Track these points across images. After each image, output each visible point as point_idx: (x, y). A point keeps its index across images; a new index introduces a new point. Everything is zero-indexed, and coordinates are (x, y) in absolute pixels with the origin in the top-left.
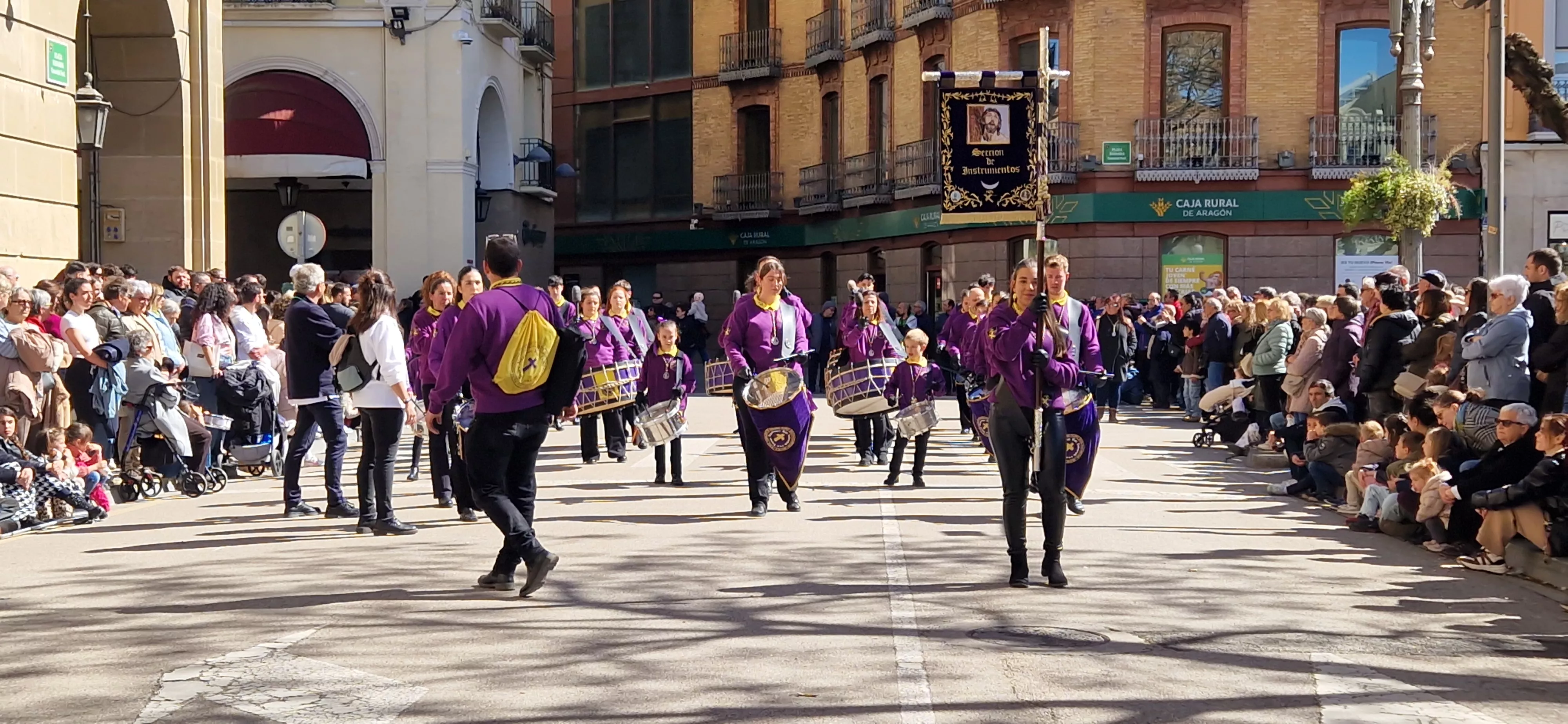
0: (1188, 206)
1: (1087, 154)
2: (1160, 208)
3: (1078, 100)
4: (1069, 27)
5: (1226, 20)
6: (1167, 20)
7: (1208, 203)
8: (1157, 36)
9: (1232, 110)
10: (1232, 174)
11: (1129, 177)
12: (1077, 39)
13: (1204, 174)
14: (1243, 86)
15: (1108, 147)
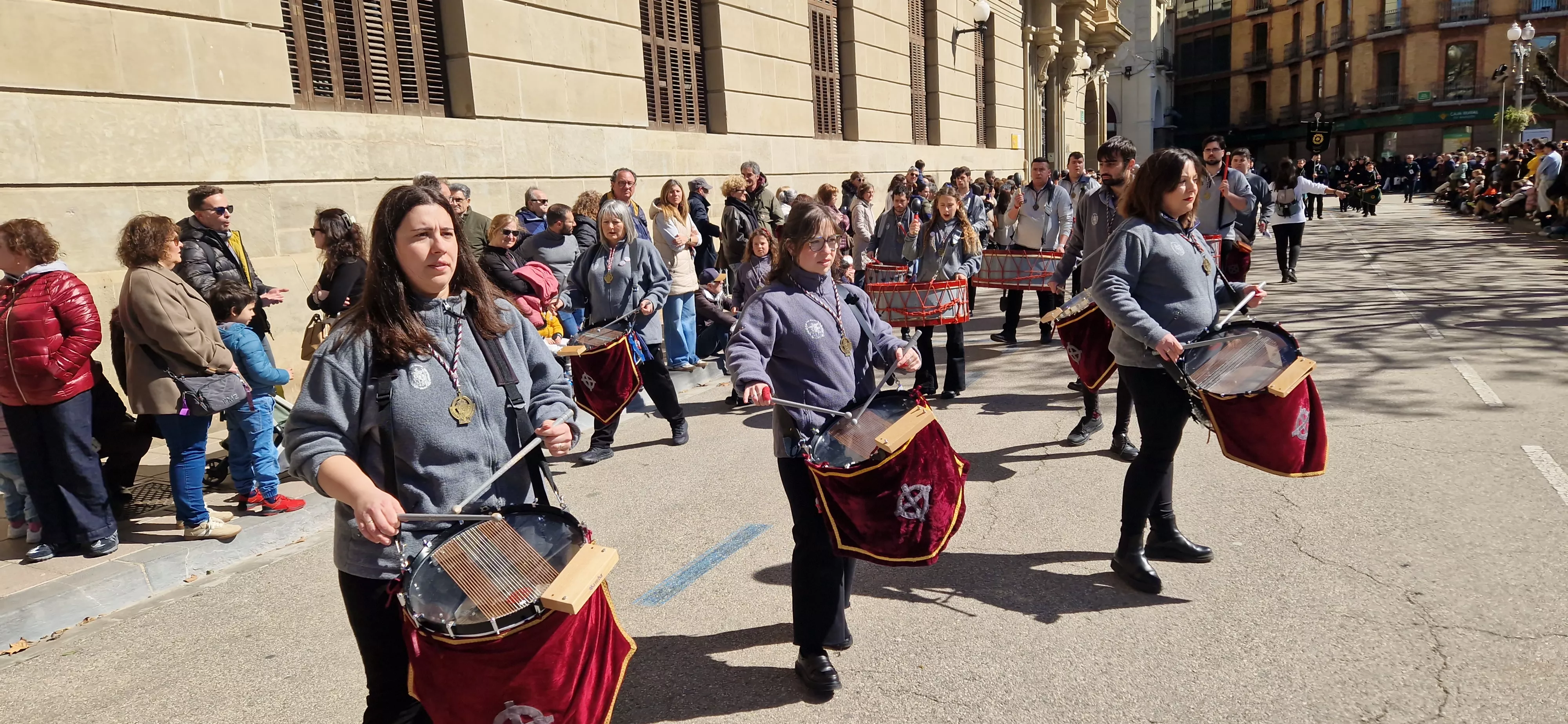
0: (1456, 114)
1: (1410, 97)
2: (1443, 116)
3: (1407, 76)
4: (1405, 46)
5: (1475, 38)
6: (1448, 41)
7: (1465, 113)
8: (1444, 47)
9: (1478, 75)
10: (1476, 100)
11: (1429, 105)
12: (1408, 52)
13: (1463, 102)
14: (1482, 65)
15: (1420, 94)
